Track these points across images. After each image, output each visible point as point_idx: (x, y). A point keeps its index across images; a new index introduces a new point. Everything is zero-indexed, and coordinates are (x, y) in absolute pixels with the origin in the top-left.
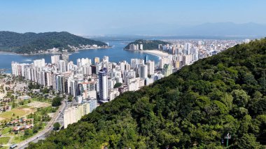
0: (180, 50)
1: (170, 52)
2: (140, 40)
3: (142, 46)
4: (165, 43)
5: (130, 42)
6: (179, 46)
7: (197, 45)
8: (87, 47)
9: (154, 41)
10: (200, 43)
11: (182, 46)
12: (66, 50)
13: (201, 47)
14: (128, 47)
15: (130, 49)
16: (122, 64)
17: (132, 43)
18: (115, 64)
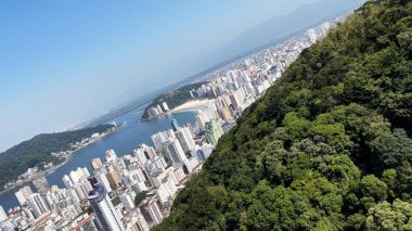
0: (222, 88)
1: (209, 95)
2: (160, 97)
3: (165, 105)
4: (199, 85)
5: (146, 106)
6: (219, 80)
7: (245, 68)
8: (84, 143)
9: (181, 89)
10: (247, 62)
11: (224, 78)
12: (51, 164)
13: (252, 69)
14: (145, 116)
15: (151, 117)
16: (140, 152)
17: (150, 107)
18: (128, 157)
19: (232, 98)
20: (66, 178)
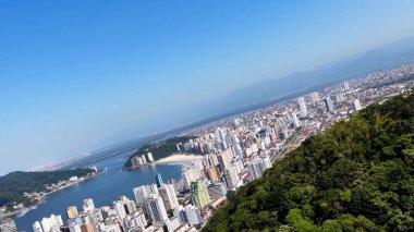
0: (211, 146)
1: (196, 151)
2: (145, 147)
3: (150, 155)
4: (185, 139)
5: (131, 153)
6: (207, 137)
7: (234, 127)
8: (60, 186)
9: (168, 141)
10: (237, 121)
11: (212, 135)
12: (21, 205)
13: (241, 129)
14: (128, 164)
15: (134, 166)
16: (119, 205)
17: (134, 155)
18: (106, 209)
19: (220, 159)
20: (37, 224)
